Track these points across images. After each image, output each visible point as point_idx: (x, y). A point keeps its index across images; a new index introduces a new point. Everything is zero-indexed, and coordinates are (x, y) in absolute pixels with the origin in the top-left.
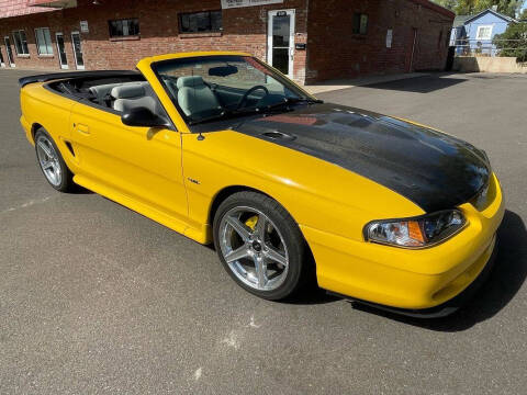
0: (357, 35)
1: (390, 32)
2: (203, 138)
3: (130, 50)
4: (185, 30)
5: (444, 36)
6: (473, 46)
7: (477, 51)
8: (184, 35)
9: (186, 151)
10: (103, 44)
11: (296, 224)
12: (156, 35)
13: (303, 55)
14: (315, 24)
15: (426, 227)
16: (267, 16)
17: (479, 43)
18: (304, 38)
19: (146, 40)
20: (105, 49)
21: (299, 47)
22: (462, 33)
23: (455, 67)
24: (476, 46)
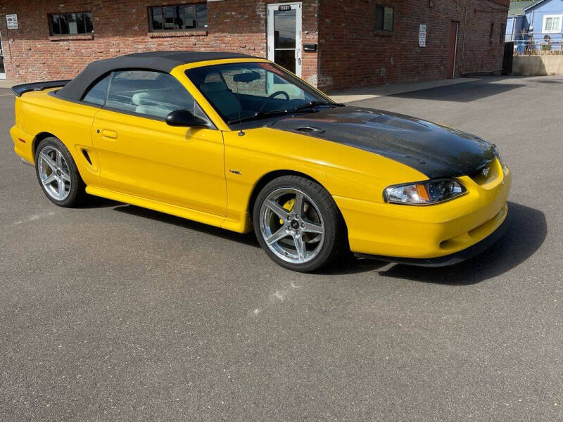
0: (381, 33)
1: (423, 28)
2: (244, 134)
3: (78, 53)
4: (157, 26)
5: (497, 29)
6: (538, 41)
7: (545, 48)
8: (155, 34)
9: (228, 145)
10: (39, 45)
11: (330, 195)
12: (117, 33)
13: (314, 57)
14: (327, 20)
15: (430, 189)
16: (266, 10)
17: (547, 37)
18: (314, 38)
19: (101, 40)
20: (43, 52)
21: (308, 48)
22: (523, 23)
23: (515, 69)
24: (542, 41)
